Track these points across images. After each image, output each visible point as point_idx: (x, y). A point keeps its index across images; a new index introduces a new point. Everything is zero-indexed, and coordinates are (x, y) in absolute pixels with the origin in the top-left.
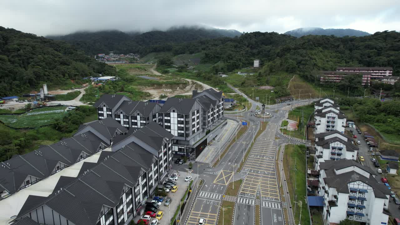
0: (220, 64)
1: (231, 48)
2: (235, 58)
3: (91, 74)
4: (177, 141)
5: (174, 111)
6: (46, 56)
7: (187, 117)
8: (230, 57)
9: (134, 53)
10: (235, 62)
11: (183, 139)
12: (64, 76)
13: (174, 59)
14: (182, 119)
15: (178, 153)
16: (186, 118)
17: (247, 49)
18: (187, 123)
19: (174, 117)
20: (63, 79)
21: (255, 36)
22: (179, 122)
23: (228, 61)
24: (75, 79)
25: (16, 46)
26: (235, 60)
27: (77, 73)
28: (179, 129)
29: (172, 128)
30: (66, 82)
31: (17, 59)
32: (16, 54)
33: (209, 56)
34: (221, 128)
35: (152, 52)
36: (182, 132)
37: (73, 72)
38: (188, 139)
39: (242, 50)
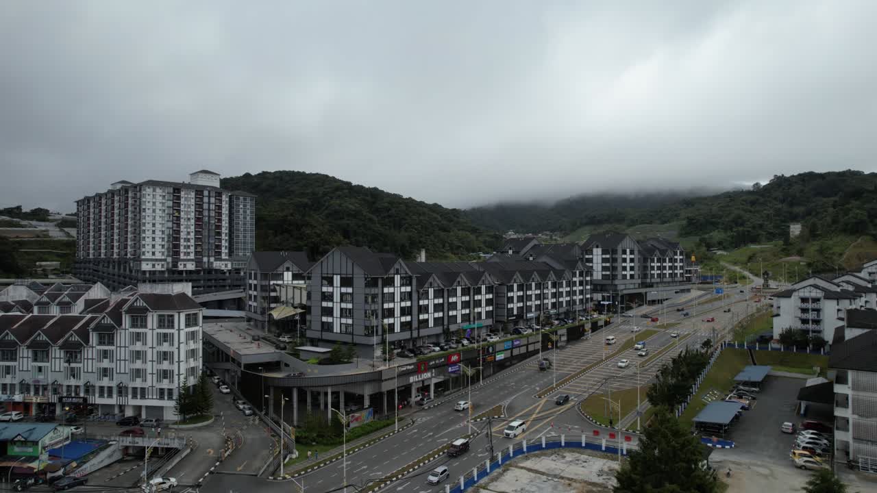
0: (717, 235)
1: (743, 204)
2: (748, 223)
3: (480, 249)
4: (602, 285)
5: (597, 247)
6: (421, 218)
7: (614, 252)
8: (738, 222)
9: (552, 231)
10: (750, 229)
11: (609, 282)
12: (444, 246)
13: (629, 231)
14: (608, 256)
15: (602, 303)
16: (612, 262)
17: (780, 206)
18: (615, 260)
19: (597, 255)
20: (443, 250)
21: (803, 180)
22: (604, 260)
23: (734, 230)
24: (458, 254)
25: (386, 205)
26: (750, 227)
27: (461, 245)
28: (604, 269)
29: (595, 261)
30: (445, 254)
31: (387, 220)
32: (386, 214)
33: (695, 221)
34: (676, 292)
35: (586, 224)
36: (608, 273)
37: (456, 243)
38: (616, 282)
39: (767, 208)
